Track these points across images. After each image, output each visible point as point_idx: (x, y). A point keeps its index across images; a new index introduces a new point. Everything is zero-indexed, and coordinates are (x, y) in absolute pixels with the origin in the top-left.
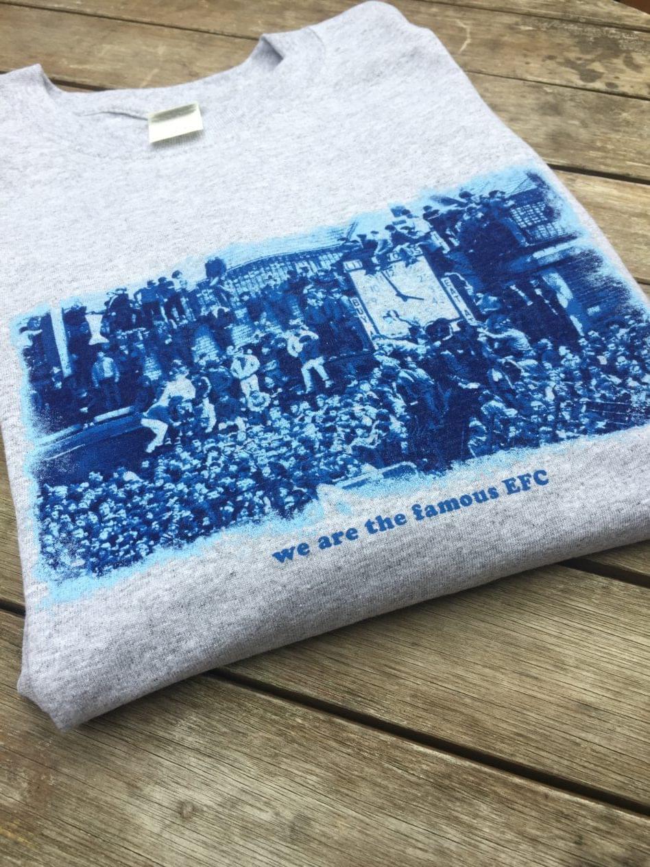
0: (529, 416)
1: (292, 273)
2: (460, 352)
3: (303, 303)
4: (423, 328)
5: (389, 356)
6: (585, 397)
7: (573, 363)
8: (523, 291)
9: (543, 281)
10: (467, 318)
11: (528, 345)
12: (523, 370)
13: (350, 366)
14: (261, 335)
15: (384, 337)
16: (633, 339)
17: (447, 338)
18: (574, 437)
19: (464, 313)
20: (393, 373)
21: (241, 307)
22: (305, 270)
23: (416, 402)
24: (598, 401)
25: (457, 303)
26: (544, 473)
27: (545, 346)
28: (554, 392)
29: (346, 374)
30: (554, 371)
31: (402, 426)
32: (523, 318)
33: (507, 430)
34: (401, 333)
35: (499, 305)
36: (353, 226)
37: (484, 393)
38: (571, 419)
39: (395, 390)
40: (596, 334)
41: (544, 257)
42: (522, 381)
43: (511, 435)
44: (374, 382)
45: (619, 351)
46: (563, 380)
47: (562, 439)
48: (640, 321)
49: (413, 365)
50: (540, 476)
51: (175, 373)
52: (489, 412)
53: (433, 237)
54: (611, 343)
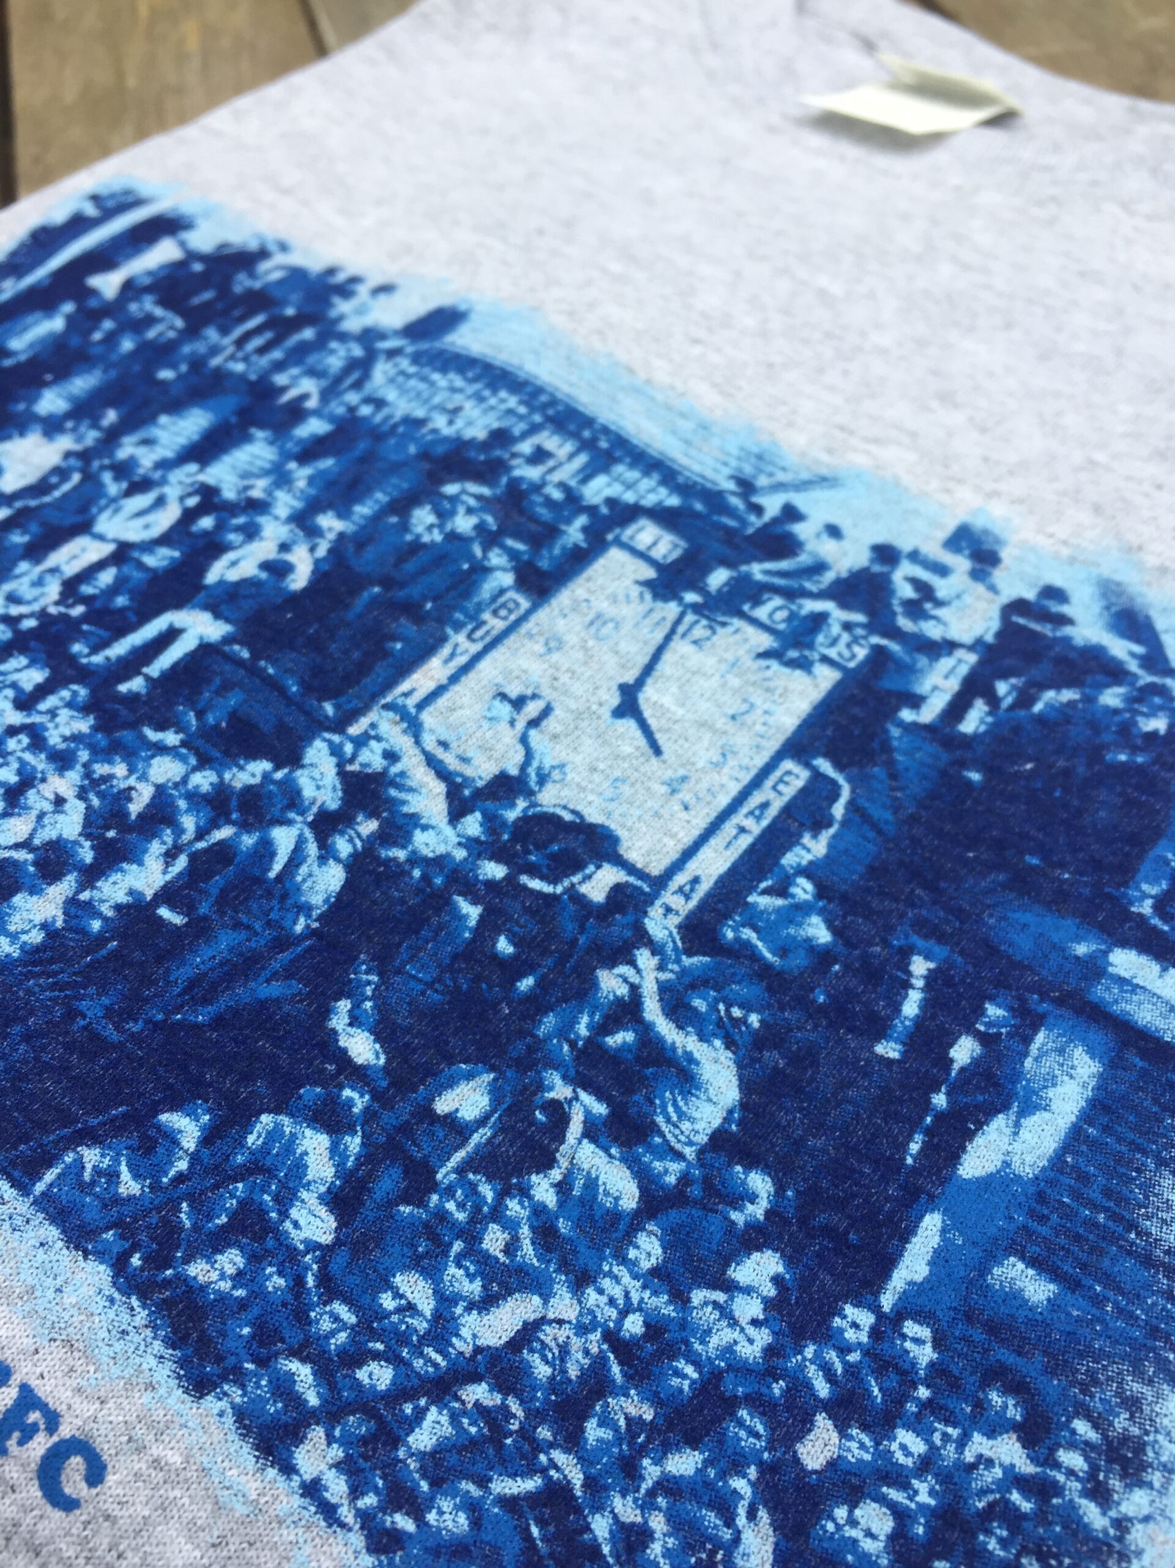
3: (403, 506)
4: (534, 805)
5: (342, 773)
9: (1027, 1040)
10: (669, 897)
11: (702, 1139)
13: (233, 700)
14: (256, 493)
15: (414, 728)
17: (536, 884)
19: (681, 879)
20: (276, 811)
23: (177, 919)
25: (716, 842)
26: (96, 1474)
27: (743, 1197)
29: (191, 703)
30: (634, 1287)
31: (44, 926)
32: (806, 1058)
34: (465, 760)
35: (798, 961)
37: (347, 1093)
40: (925, 1355)
43: (198, 1270)
44: (203, 780)
45: (904, 1485)
46: (611, 1337)
47: (288, 1469)
49: (343, 846)
50: (76, 1463)
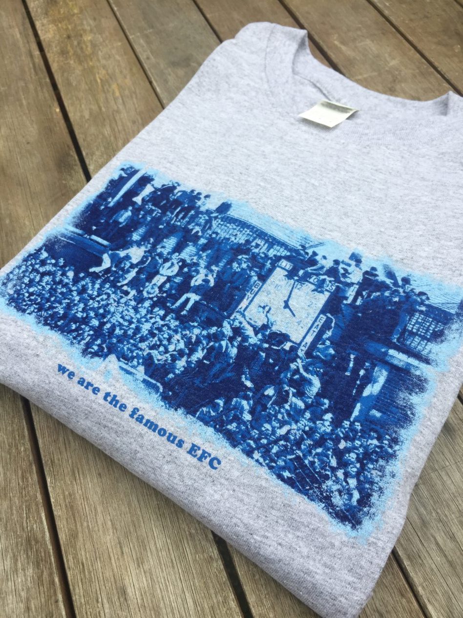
0: (253, 428)
1: (248, 242)
2: (271, 361)
3: (230, 262)
4: (271, 330)
5: (231, 328)
6: (302, 451)
7: (323, 429)
8: (354, 364)
9: (374, 369)
10: (302, 347)
11: (315, 394)
12: (289, 404)
13: (206, 314)
14: (195, 261)
15: (244, 316)
16: (375, 452)
17: (275, 347)
18: (261, 464)
19: (303, 343)
20: (220, 338)
21: (206, 239)
22: (257, 246)
23: (208, 363)
24: (306, 462)
25: (309, 334)
26: (219, 462)
27: (323, 404)
28: (289, 432)
29: (198, 316)
30: (306, 422)
31: (183, 367)
32: (332, 377)
33: (231, 422)
34: (255, 322)
35: (329, 358)
36: (321, 244)
37: (248, 393)
38: (274, 454)
39: (208, 347)
40: (359, 428)
41: (394, 357)
42: (280, 408)
43: (229, 427)
44: (205, 333)
45: (358, 450)
46: (304, 431)
47: (253, 458)
48: (391, 447)
49: (236, 344)
50: (215, 462)
51: (144, 244)
52: (236, 405)
53: (352, 288)
54: (360, 441)
